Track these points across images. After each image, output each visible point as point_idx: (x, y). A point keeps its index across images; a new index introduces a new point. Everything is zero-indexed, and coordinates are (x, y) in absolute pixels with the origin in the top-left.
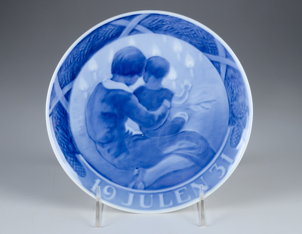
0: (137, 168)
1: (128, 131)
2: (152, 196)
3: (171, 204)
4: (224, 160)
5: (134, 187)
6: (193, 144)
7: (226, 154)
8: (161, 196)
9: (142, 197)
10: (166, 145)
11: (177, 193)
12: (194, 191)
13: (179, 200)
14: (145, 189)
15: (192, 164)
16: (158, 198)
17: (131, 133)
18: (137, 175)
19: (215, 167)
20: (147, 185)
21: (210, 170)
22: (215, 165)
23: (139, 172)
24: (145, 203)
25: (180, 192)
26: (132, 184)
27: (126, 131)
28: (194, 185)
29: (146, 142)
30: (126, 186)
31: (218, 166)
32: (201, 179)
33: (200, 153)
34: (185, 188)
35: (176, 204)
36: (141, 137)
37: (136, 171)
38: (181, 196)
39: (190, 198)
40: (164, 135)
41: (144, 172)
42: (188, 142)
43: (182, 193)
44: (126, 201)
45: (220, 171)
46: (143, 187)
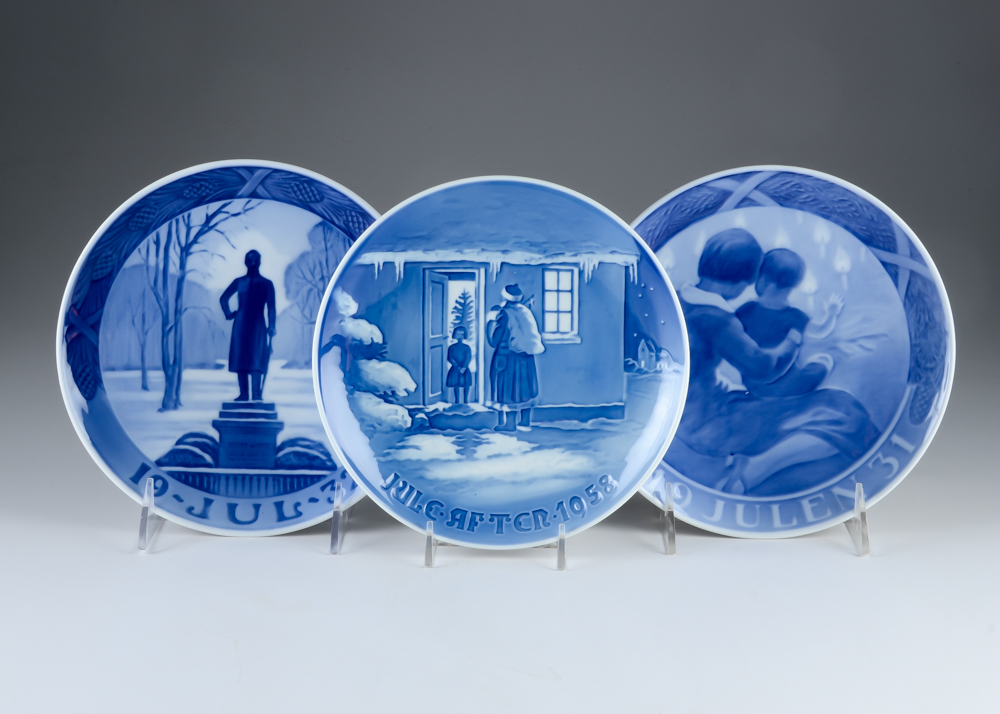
0: (732, 454)
1: (721, 383)
2: (758, 506)
3: (795, 522)
4: (897, 446)
5: (725, 489)
6: (838, 415)
7: (902, 435)
8: (775, 508)
9: (740, 508)
10: (789, 413)
11: (806, 504)
12: (838, 500)
13: (810, 516)
14: (746, 493)
15: (836, 451)
16: (770, 511)
17: (727, 387)
18: (731, 467)
19: (878, 459)
20: (749, 486)
21: (870, 465)
22: (880, 455)
23: (735, 461)
24: (746, 519)
25: (811, 501)
26: (722, 483)
27: (717, 383)
28: (838, 491)
29: (751, 405)
30: (711, 485)
31: (885, 456)
32: (851, 481)
33: (852, 430)
34: (821, 495)
35: (803, 523)
36: (744, 397)
37: (730, 460)
38: (813, 509)
39: (829, 513)
40: (786, 395)
41: (745, 462)
42: (830, 411)
43: (815, 504)
44: (711, 513)
45: (889, 465)
46: (742, 489)
